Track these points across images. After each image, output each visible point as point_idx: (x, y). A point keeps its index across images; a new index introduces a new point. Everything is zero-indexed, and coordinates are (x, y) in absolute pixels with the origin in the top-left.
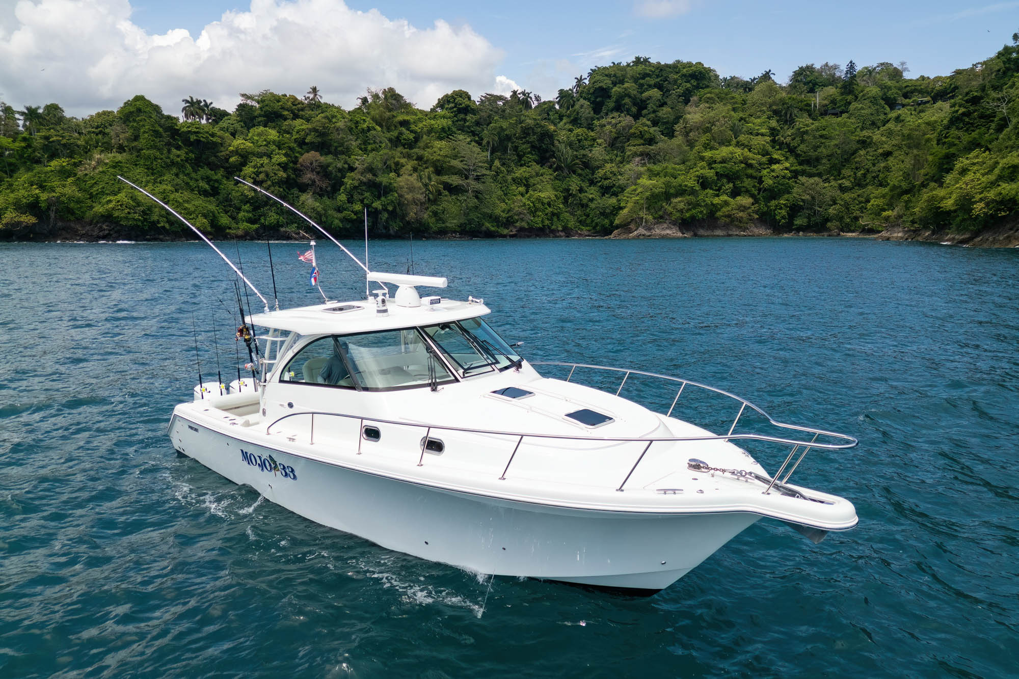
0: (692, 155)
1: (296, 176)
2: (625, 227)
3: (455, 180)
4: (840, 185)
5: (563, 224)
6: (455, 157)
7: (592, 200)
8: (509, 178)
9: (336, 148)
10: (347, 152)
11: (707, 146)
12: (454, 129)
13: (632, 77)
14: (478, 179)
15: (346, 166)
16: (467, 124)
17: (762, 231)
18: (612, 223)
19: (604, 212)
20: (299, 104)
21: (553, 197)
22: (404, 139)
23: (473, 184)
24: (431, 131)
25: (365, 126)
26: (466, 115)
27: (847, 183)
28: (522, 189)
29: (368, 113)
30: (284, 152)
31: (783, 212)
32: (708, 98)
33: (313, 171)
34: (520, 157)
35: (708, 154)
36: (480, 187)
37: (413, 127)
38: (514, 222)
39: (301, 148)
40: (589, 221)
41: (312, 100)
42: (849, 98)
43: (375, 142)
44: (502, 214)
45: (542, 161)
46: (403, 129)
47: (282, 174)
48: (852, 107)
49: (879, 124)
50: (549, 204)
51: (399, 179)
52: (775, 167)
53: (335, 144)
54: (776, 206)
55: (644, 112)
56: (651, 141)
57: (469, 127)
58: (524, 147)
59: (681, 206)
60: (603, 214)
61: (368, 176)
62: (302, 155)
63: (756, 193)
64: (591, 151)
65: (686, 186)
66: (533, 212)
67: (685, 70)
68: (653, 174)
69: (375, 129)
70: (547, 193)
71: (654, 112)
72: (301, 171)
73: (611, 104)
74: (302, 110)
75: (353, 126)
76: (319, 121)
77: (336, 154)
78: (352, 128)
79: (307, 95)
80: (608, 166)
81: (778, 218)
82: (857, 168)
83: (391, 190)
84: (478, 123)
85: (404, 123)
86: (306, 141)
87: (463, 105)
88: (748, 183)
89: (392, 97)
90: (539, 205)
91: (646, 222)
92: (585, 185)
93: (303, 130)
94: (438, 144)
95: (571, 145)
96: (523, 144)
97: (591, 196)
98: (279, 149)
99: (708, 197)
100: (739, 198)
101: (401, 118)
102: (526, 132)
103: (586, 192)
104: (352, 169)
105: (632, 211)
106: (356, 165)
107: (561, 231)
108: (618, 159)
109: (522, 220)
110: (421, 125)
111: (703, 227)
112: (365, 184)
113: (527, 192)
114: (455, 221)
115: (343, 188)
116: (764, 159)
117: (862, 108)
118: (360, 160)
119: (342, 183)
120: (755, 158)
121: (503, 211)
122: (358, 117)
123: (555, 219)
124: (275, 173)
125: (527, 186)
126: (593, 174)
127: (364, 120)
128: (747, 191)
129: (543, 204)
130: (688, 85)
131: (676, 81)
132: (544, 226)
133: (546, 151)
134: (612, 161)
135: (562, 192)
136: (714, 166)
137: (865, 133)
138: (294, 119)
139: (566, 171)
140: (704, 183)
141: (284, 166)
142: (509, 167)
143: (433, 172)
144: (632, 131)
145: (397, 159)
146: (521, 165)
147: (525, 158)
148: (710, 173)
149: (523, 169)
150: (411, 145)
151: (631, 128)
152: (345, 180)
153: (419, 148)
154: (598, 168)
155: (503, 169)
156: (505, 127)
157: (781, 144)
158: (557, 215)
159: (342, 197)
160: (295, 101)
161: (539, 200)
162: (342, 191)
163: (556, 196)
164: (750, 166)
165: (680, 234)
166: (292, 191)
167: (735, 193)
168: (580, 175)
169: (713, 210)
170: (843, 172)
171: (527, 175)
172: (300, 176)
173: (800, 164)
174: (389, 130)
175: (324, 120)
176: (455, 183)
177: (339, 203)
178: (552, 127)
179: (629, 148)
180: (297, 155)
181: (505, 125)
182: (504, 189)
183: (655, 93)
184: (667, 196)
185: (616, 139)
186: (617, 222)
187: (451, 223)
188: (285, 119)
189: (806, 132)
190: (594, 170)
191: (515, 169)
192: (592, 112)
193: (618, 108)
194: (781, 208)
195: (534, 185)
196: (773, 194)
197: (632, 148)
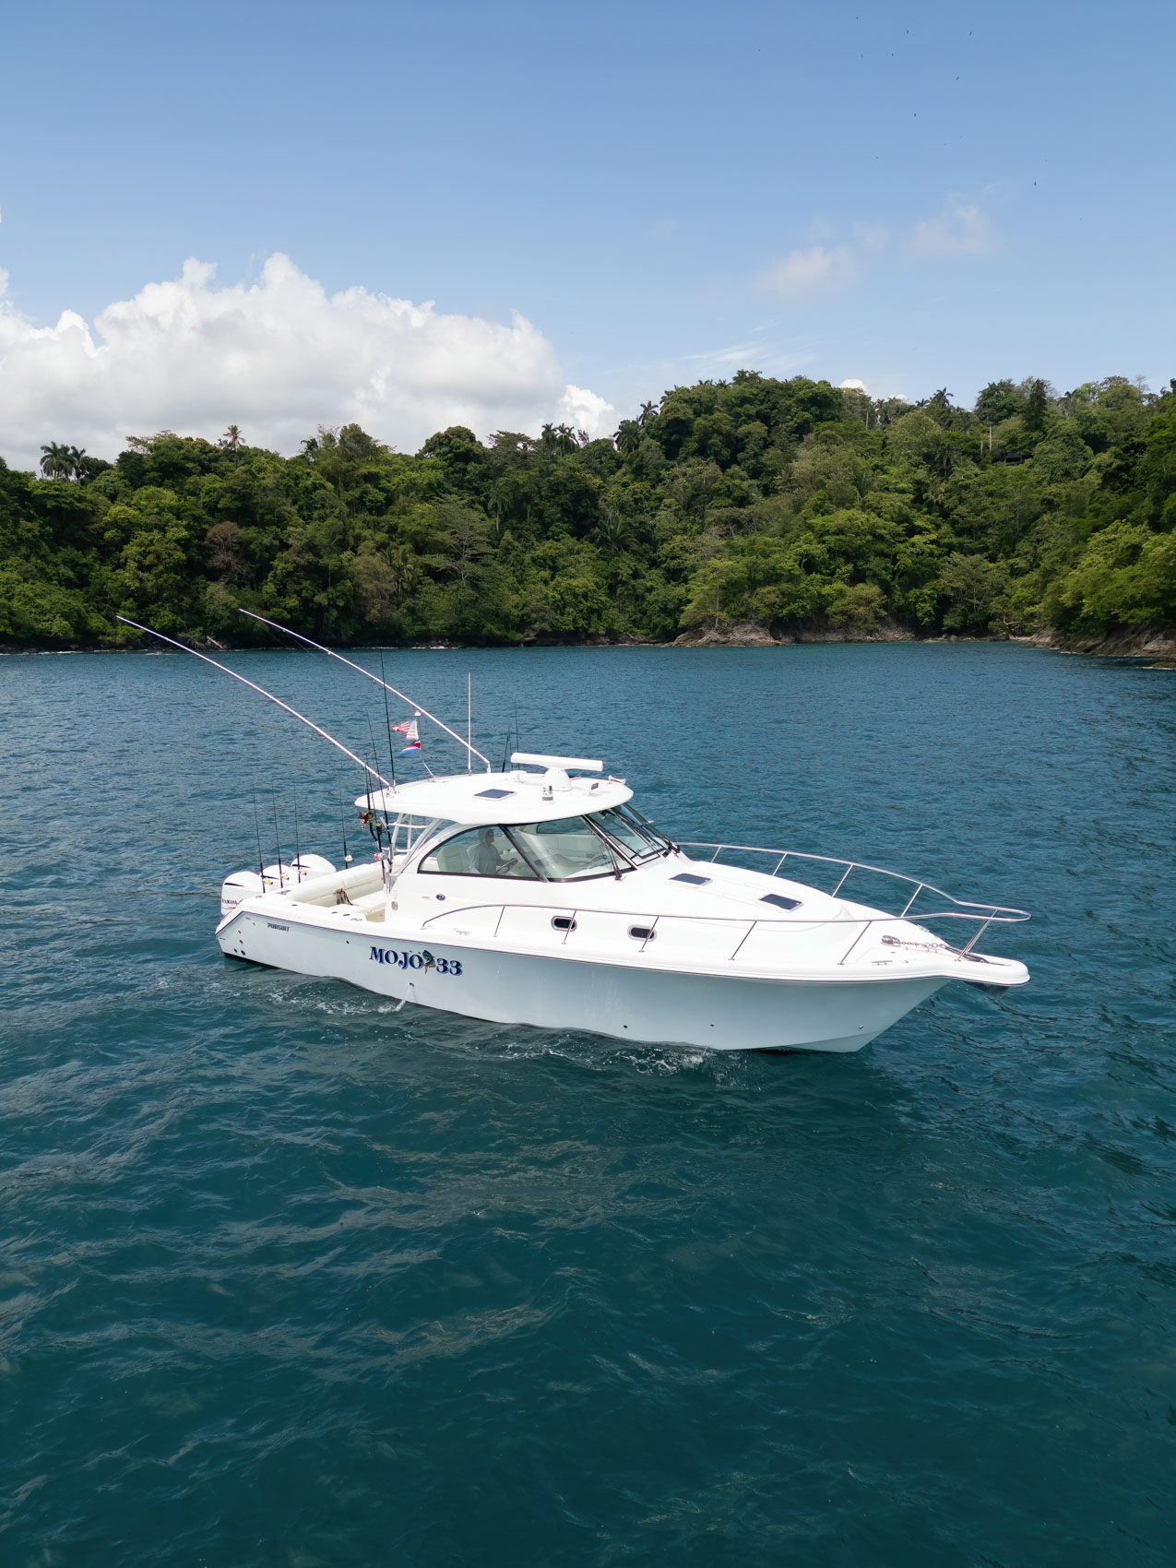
0: (796, 521)
1: (204, 557)
2: (695, 629)
3: (439, 561)
4: (1012, 566)
5: (606, 625)
6: (443, 528)
7: (650, 590)
8: (527, 558)
9: (263, 515)
10: (281, 522)
11: (819, 509)
12: (447, 485)
13: (725, 403)
14: (474, 559)
15: (276, 542)
16: (468, 477)
17: (894, 634)
18: (677, 622)
19: (666, 608)
20: (211, 451)
21: (591, 586)
22: (370, 501)
23: (469, 568)
24: (412, 486)
25: (309, 483)
26: (467, 464)
27: (1022, 563)
28: (545, 574)
29: (315, 463)
30: (185, 523)
31: (928, 607)
32: (827, 436)
33: (228, 549)
34: (546, 526)
35: (818, 521)
36: (479, 571)
37: (384, 483)
38: (531, 623)
39: (213, 516)
40: (645, 621)
41: (230, 445)
42: (1035, 435)
43: (323, 506)
44: (513, 610)
45: (580, 531)
46: (369, 487)
47: (180, 555)
48: (1037, 449)
49: (1076, 474)
50: (585, 596)
51: (356, 560)
52: (916, 538)
53: (261, 511)
54: (917, 597)
55: (740, 456)
56: (743, 501)
57: (470, 482)
58: (552, 511)
59: (772, 597)
60: (665, 610)
61: (307, 557)
62: (212, 525)
63: (888, 578)
64: (653, 516)
65: (782, 568)
66: (560, 607)
67: (801, 393)
68: (737, 551)
69: (325, 488)
70: (584, 579)
71: (756, 455)
72: (211, 549)
73: (693, 445)
74: (216, 460)
75: (292, 483)
76: (237, 477)
77: (262, 524)
78: (290, 486)
79: (224, 439)
80: (678, 538)
81: (920, 615)
82: (1038, 541)
83: (343, 578)
84: (484, 476)
85: (371, 478)
86: (219, 506)
87: (462, 449)
88: (875, 563)
89: (355, 437)
90: (569, 598)
91: (720, 621)
92: (642, 567)
93: (215, 490)
94: (420, 508)
95: (622, 508)
96: (552, 506)
97: (649, 584)
98: (178, 519)
99: (813, 584)
100: (861, 585)
101: (363, 471)
102: (556, 489)
103: (644, 577)
104: (285, 546)
105: (702, 606)
106: (291, 541)
107: (605, 636)
108: (695, 528)
109: (543, 620)
110: (396, 480)
111: (809, 630)
112: (303, 568)
113: (553, 578)
114: (442, 622)
115: (271, 573)
116: (900, 529)
117: (1051, 451)
118: (298, 533)
119: (271, 568)
120: (886, 526)
121: (516, 607)
122: (299, 470)
123: (594, 618)
124: (169, 554)
125: (554, 569)
126: (655, 551)
127: (308, 474)
128: (875, 575)
129: (575, 596)
130: (807, 415)
131: (788, 409)
132: (577, 628)
133: (585, 516)
134: (685, 530)
135: (606, 578)
136: (826, 538)
137: (1053, 489)
138: (202, 473)
139: (614, 546)
140: (809, 564)
141: (184, 544)
142: (528, 540)
143: (411, 551)
144: (716, 485)
145: (357, 531)
146: (548, 539)
147: (553, 528)
148: (817, 549)
149: (548, 544)
150: (379, 509)
151: (715, 480)
152: (275, 563)
153: (393, 513)
154: (664, 540)
155: (516, 544)
156: (521, 482)
157: (930, 505)
158: (598, 612)
159: (269, 587)
160: (204, 446)
161: (569, 589)
162: (270, 578)
163: (596, 584)
164: (880, 538)
165: (771, 640)
166: (197, 580)
167: (857, 578)
168: (635, 553)
169: (821, 604)
170: (1019, 546)
171: (553, 552)
172: (209, 557)
173: (958, 534)
174: (347, 487)
175: (244, 476)
176: (442, 567)
177: (265, 597)
178: (598, 481)
179: (710, 511)
180: (206, 526)
181: (521, 477)
182: (518, 573)
183: (757, 427)
184: (753, 584)
185: (694, 497)
186: (682, 622)
187: (435, 625)
188: (190, 474)
189: (966, 487)
190: (655, 545)
191: (536, 543)
192: (663, 457)
193: (702, 451)
194: (924, 601)
195: (565, 567)
196: (914, 579)
197: (715, 512)
